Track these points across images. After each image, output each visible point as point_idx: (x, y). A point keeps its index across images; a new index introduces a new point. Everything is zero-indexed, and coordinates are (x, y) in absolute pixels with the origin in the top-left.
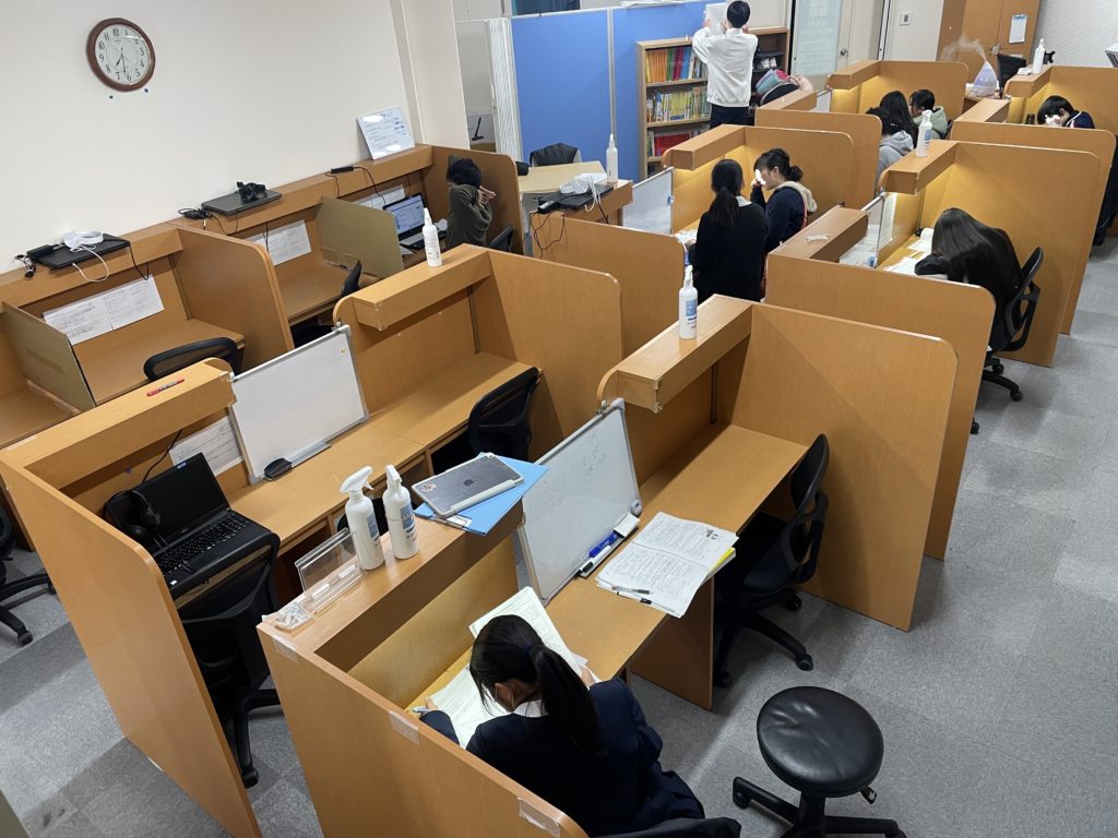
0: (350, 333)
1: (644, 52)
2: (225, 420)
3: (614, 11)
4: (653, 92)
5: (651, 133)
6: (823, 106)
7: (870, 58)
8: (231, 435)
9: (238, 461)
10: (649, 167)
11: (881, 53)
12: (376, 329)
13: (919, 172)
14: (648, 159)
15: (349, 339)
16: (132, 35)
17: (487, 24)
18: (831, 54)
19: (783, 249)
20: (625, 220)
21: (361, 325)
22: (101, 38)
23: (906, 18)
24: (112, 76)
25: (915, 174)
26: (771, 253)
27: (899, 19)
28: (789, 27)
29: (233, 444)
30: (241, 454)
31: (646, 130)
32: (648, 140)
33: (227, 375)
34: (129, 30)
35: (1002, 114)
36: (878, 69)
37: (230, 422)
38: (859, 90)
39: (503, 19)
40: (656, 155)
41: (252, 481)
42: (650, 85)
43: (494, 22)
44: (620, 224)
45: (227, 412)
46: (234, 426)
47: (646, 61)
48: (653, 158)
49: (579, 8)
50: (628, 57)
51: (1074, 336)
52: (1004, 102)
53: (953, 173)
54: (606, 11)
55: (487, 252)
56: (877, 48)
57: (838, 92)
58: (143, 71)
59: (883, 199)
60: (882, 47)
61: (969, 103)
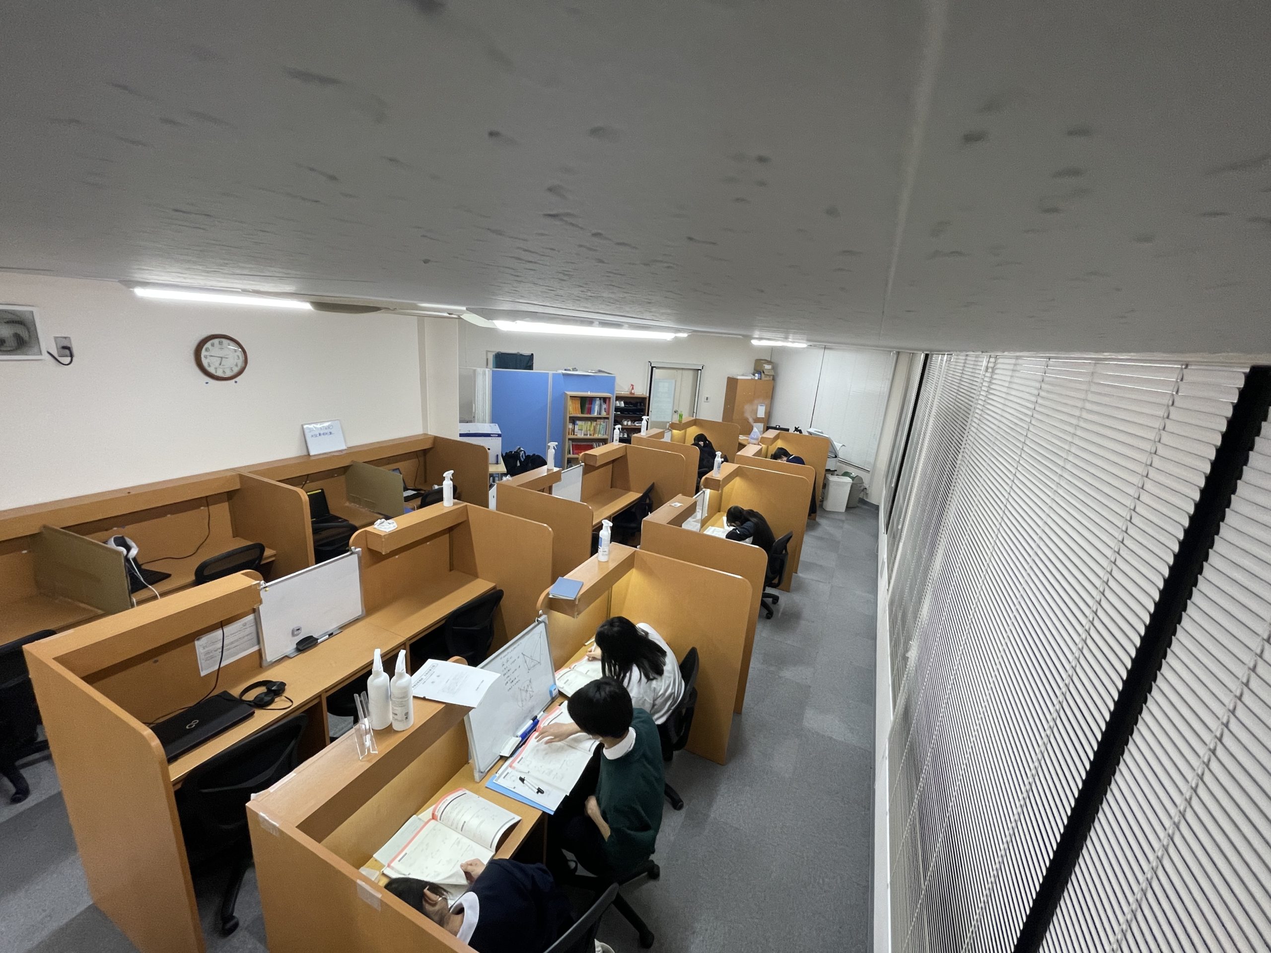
0: (361, 554)
1: (569, 397)
2: (251, 617)
3: (553, 374)
4: (573, 420)
5: (570, 442)
6: (667, 438)
7: (690, 416)
8: (253, 629)
9: (256, 648)
10: (568, 461)
11: (695, 414)
12: (381, 553)
13: (721, 479)
14: (567, 456)
15: (360, 559)
16: (233, 347)
17: (475, 371)
18: (669, 411)
19: (650, 517)
20: (553, 493)
21: (370, 550)
22: (208, 345)
23: (707, 398)
24: (211, 370)
25: (719, 481)
26: (644, 519)
27: (704, 399)
28: (648, 395)
29: (254, 635)
30: (259, 643)
31: (567, 440)
32: (568, 445)
33: (259, 584)
34: (232, 343)
35: (758, 453)
36: (695, 422)
37: (255, 619)
38: (686, 432)
39: (487, 370)
40: (573, 454)
41: (264, 664)
42: (571, 415)
43: (480, 370)
44: (550, 493)
45: (255, 611)
46: (258, 622)
47: (570, 402)
48: (571, 456)
49: (532, 369)
50: (560, 400)
51: (800, 574)
52: (760, 447)
53: (737, 482)
54: (548, 373)
55: (466, 505)
56: (692, 412)
57: (675, 432)
58: (236, 370)
59: (704, 492)
60: (695, 411)
61: (741, 446)
